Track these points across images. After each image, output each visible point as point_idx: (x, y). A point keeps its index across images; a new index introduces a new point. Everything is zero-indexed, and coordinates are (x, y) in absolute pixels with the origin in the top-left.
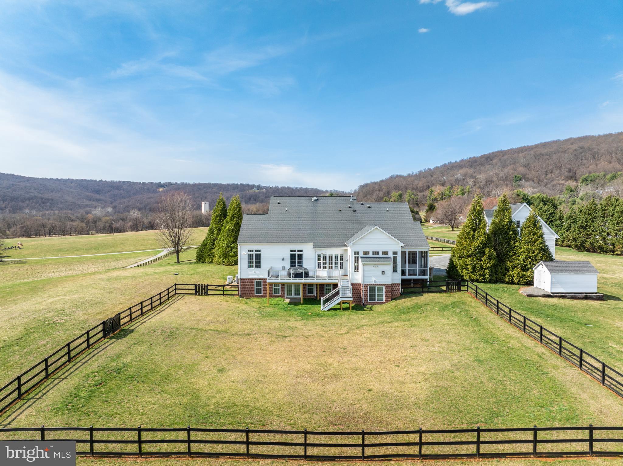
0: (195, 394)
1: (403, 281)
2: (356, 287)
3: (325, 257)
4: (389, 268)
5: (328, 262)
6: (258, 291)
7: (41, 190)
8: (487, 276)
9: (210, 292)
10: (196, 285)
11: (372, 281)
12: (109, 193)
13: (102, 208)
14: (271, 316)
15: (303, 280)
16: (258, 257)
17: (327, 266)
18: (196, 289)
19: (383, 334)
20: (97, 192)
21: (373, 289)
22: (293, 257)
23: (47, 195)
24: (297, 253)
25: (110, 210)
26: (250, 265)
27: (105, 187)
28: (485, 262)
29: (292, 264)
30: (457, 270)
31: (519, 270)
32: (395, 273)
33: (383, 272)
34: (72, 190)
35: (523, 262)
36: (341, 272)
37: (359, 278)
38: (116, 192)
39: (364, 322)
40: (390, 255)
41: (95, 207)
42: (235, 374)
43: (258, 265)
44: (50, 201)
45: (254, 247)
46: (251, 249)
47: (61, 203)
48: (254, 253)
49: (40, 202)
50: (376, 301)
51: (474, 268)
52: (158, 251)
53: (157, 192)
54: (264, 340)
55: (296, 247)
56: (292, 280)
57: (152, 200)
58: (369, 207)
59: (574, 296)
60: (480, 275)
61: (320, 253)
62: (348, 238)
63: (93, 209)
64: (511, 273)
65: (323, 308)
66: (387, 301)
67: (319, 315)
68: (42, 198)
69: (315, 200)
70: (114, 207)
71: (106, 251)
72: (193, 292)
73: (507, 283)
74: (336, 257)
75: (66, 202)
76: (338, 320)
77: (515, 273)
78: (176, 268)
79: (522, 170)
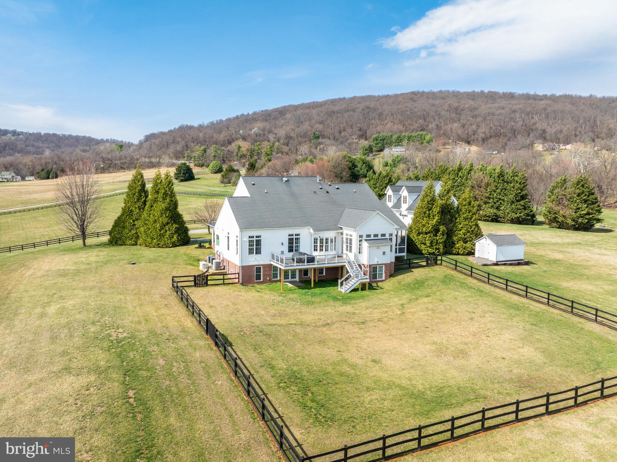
1: (396, 258)
3: (322, 240)
6: (258, 277)
8: (441, 250)
9: (209, 282)
10: (195, 276)
11: (375, 261)
15: (310, 266)
16: (258, 243)
18: (195, 281)
21: (375, 269)
22: (291, 241)
24: (294, 237)
26: (251, 252)
28: (440, 238)
29: (291, 250)
31: (462, 243)
33: (384, 253)
35: (463, 236)
37: (364, 259)
40: (387, 236)
43: (258, 252)
45: (255, 233)
46: (251, 235)
48: (255, 239)
50: (378, 279)
51: (432, 242)
55: (294, 231)
58: (338, 188)
60: (436, 249)
61: (317, 236)
62: (339, 221)
64: (457, 246)
65: (344, 290)
66: (386, 279)
69: (286, 181)
72: (193, 284)
73: (455, 254)
74: (327, 239)
77: (460, 245)
78: (106, 253)
79: (319, 126)
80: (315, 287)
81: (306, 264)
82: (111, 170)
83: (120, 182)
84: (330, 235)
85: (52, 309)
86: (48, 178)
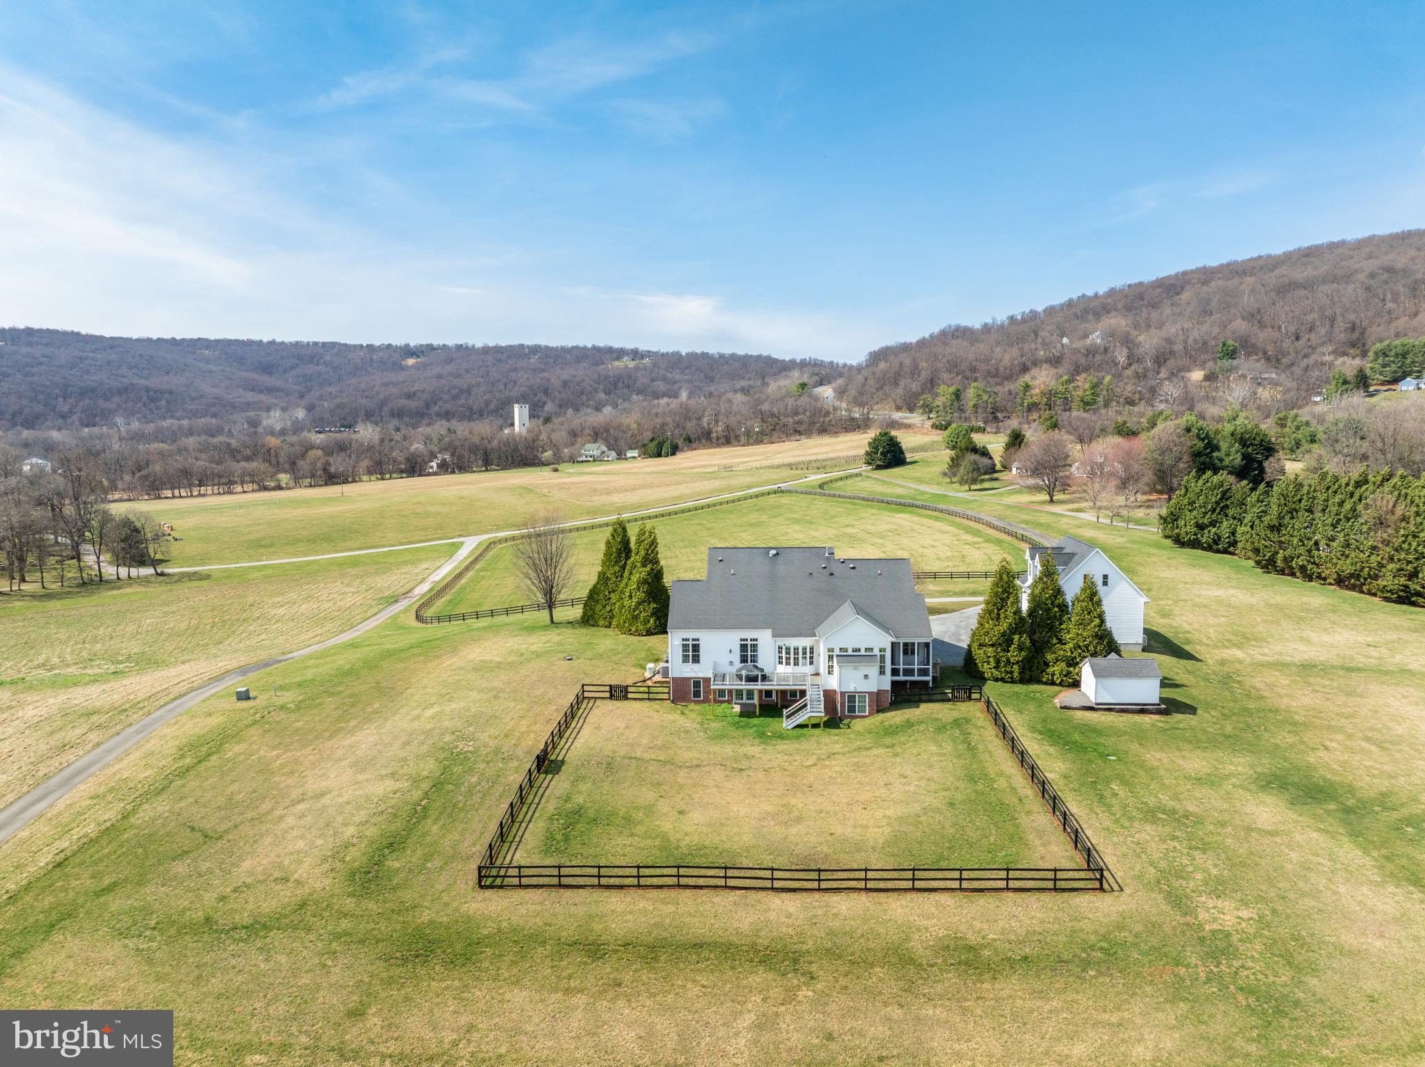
0: (664, 837)
1: (893, 683)
2: (829, 696)
3: (788, 649)
4: (873, 671)
5: (792, 656)
6: (697, 694)
7: (143, 369)
8: (1016, 675)
9: (630, 696)
10: (611, 686)
11: (851, 688)
12: (293, 373)
13: (284, 410)
14: (719, 737)
15: (759, 686)
16: (696, 648)
17: (792, 661)
18: (611, 691)
19: (857, 767)
20: (267, 369)
21: (852, 698)
22: (744, 648)
23: (156, 382)
24: (749, 643)
25: (301, 414)
26: (685, 659)
27: (282, 358)
28: (1014, 655)
29: (744, 660)
30: (976, 664)
31: (1063, 665)
32: (882, 677)
33: (866, 676)
34: (211, 367)
35: (1069, 654)
36: (807, 669)
37: (833, 683)
38: (310, 369)
39: (837, 748)
40: (876, 652)
41: (268, 409)
42: (696, 816)
43: (696, 659)
44: (167, 396)
45: (691, 634)
46: (686, 637)
47: (193, 399)
48: (691, 643)
49: (145, 398)
50: (857, 714)
51: (998, 662)
52: (453, 544)
53: (403, 368)
54: (718, 774)
55: (749, 634)
56: (745, 686)
57: (395, 390)
58: (853, 568)
59: (1124, 709)
60: (1007, 672)
61: (781, 644)
62: (820, 623)
63: (264, 414)
64: (1050, 670)
65: (787, 724)
66: (871, 714)
67: (781, 737)
68: (148, 390)
69: (774, 555)
70: (310, 408)
71: (349, 544)
72: (607, 695)
73: (1046, 683)
74: (804, 649)
75: (202, 396)
76: (805, 745)
77: (1057, 669)
78: (556, 638)
79: (1240, 326)
80: (761, 715)
81: (743, 683)
82: (776, 434)
83: (772, 467)
84: (803, 642)
85: (429, 713)
86: (659, 455)
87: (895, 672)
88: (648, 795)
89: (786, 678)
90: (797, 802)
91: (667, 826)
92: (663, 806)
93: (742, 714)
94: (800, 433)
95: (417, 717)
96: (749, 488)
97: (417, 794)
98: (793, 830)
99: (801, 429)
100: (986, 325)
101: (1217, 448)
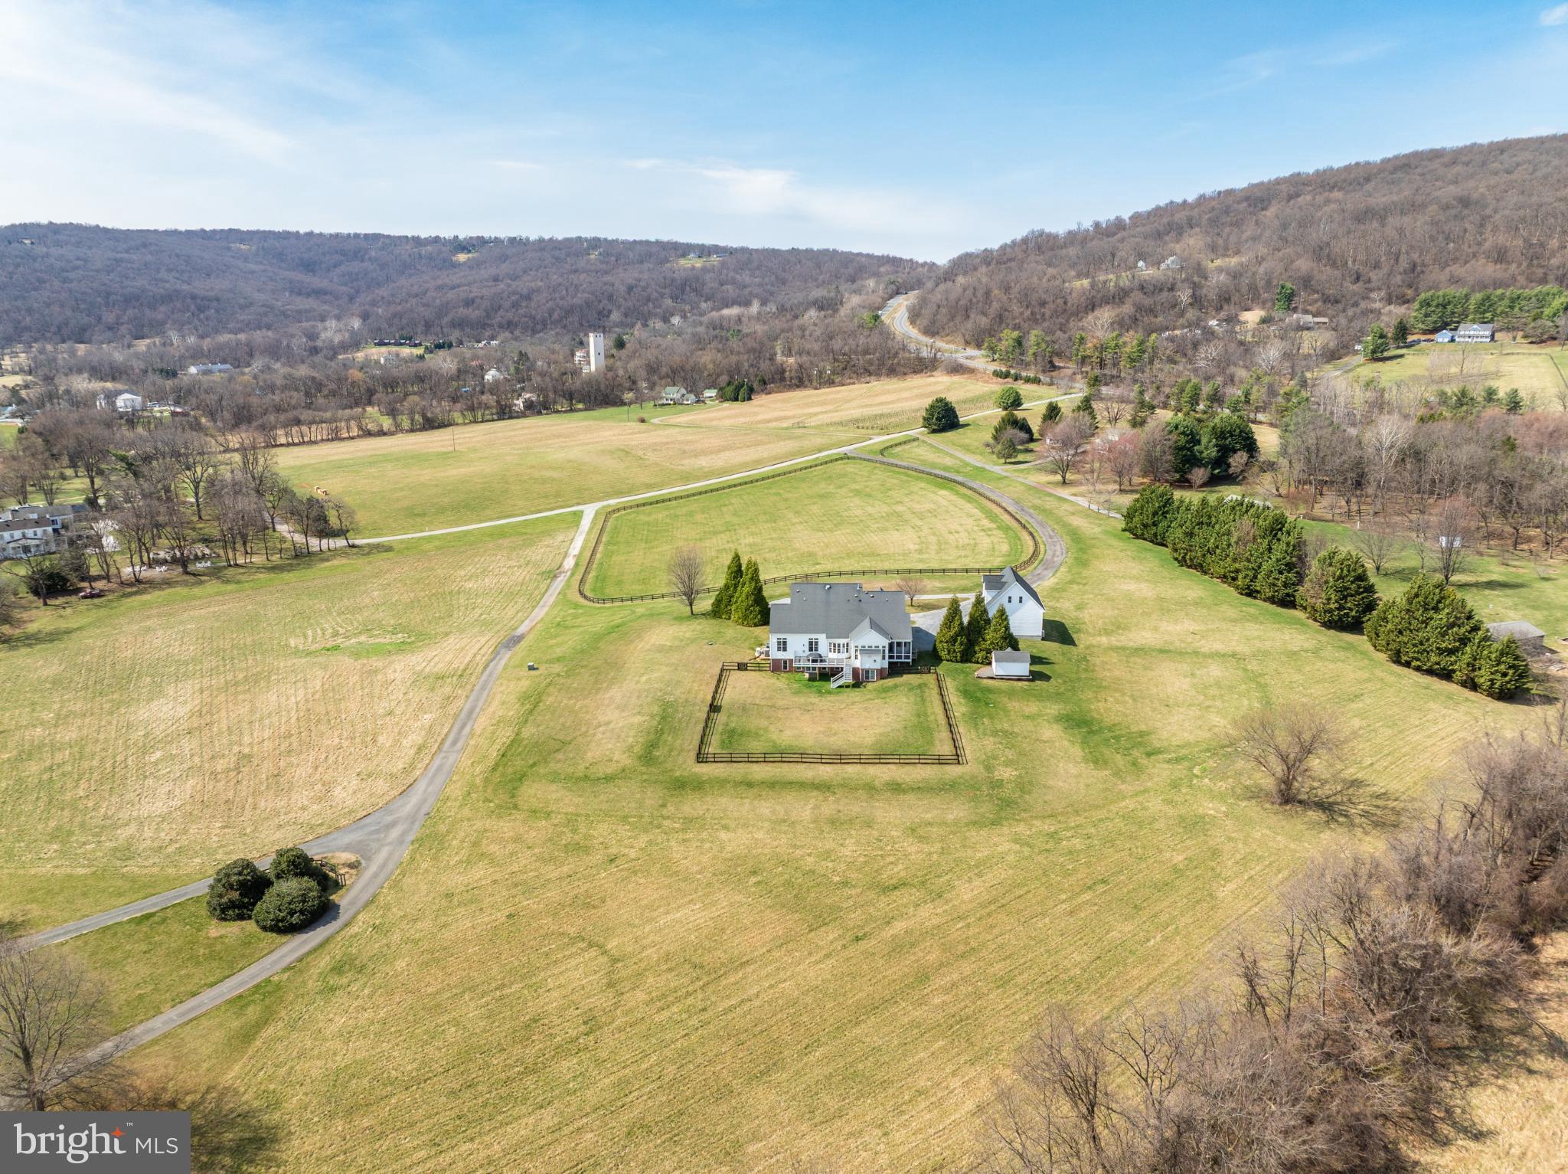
0: (774, 742)
1: (890, 664)
2: (855, 672)
3: (834, 644)
4: (879, 658)
5: (837, 648)
6: (785, 668)
7: (183, 272)
8: (957, 658)
9: (748, 668)
10: (737, 662)
11: (867, 667)
12: (338, 271)
13: (338, 318)
14: (797, 693)
15: (818, 665)
16: (785, 643)
17: (837, 651)
18: (738, 666)
19: (866, 709)
20: (309, 266)
21: (867, 672)
22: (811, 643)
23: (201, 286)
24: (814, 640)
25: (356, 324)
26: (779, 649)
27: (324, 254)
28: (958, 647)
29: (811, 649)
31: (984, 652)
32: (884, 660)
33: (875, 660)
34: (252, 266)
35: (988, 646)
36: (846, 655)
37: (857, 664)
38: (355, 267)
39: (857, 699)
40: (881, 647)
41: (323, 319)
42: (788, 733)
43: (785, 649)
44: (215, 304)
45: (782, 636)
46: (780, 638)
47: (242, 307)
48: (782, 640)
49: (193, 307)
50: (870, 680)
51: (949, 650)
52: (575, 513)
53: (455, 265)
54: (797, 713)
55: (814, 636)
56: (811, 665)
57: (451, 295)
58: (869, 597)
59: (1009, 678)
60: (954, 656)
61: (831, 641)
62: (852, 630)
63: (320, 325)
64: (977, 655)
65: (833, 685)
66: (877, 680)
67: (829, 693)
68: (194, 297)
69: (828, 589)
70: (365, 317)
71: (488, 512)
72: (737, 668)
73: (973, 663)
74: (843, 644)
75: (251, 304)
76: (841, 697)
77: (980, 655)
78: (699, 628)
79: (1304, 265)
80: (819, 680)
81: (811, 663)
82: (847, 373)
83: (840, 423)
84: (842, 641)
85: (644, 679)
86: (736, 399)
87: (891, 657)
88: (764, 723)
89: (832, 660)
90: (834, 726)
91: (774, 737)
92: (772, 728)
93: (810, 680)
94: (870, 374)
95: (638, 682)
96: (820, 451)
97: (655, 723)
98: (832, 739)
99: (872, 368)
100: (1070, 232)
101: (1199, 442)
